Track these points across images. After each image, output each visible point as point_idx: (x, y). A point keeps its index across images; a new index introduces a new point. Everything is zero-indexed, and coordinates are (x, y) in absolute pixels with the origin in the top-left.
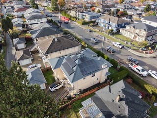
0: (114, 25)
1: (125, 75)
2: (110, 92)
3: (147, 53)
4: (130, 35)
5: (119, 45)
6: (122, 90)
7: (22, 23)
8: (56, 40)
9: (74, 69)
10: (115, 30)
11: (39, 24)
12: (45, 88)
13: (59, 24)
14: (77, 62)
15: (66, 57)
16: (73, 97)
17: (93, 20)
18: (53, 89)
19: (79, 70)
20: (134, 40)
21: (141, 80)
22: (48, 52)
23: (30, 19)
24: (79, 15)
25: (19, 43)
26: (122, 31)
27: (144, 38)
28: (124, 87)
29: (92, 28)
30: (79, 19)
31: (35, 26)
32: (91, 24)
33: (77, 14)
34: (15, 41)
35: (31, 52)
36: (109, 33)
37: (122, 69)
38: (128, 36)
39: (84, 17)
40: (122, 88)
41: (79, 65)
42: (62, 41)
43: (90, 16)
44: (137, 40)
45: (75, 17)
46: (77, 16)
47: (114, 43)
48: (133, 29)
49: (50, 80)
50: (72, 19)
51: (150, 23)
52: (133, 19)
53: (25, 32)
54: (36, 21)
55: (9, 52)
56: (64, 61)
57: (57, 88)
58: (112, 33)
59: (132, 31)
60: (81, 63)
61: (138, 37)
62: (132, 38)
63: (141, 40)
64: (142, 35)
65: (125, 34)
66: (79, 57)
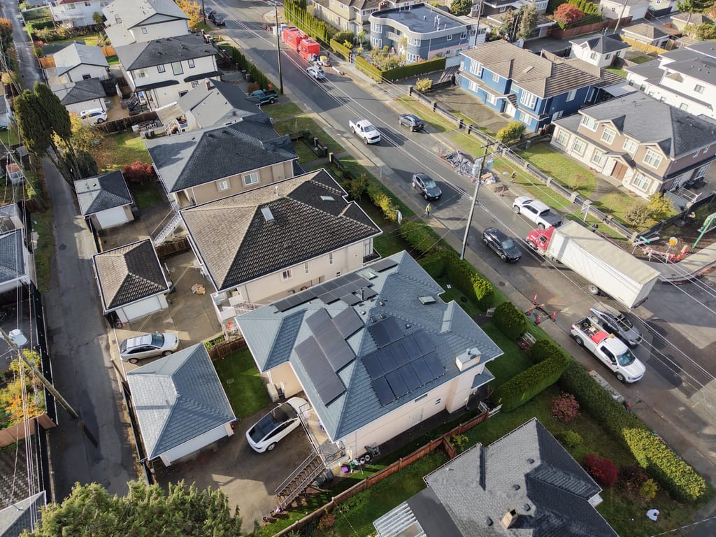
0: (530, 98)
1: (552, 380)
2: (482, 483)
4: (595, 158)
5: (544, 214)
6: (527, 476)
7: (100, 73)
8: (268, 214)
9: (346, 375)
10: (530, 121)
12: (230, 432)
13: (274, 80)
14: (356, 342)
16: (342, 474)
17: (432, 56)
18: (262, 445)
19: (365, 381)
20: (615, 181)
22: (236, 277)
23: (140, 64)
24: (366, 23)
25: (102, 205)
26: (560, 131)
27: (657, 183)
28: (538, 463)
29: (426, 109)
30: (368, 46)
32: (424, 83)
33: (359, 16)
34: (88, 190)
35: (160, 249)
36: (505, 139)
37: (540, 354)
38: (586, 160)
39: (392, 36)
40: (528, 468)
43: (419, 36)
44: (627, 187)
45: (351, 38)
46: (359, 31)
47: (519, 202)
48: (612, 130)
49: (249, 394)
50: (334, 45)
51: (698, 88)
52: (622, 54)
53: (118, 129)
54: (168, 72)
55: (63, 247)
56: (305, 333)
57: (277, 438)
58: (519, 142)
59: (609, 143)
60: (372, 347)
61: (630, 172)
62: (607, 172)
64: (650, 165)
65: (575, 147)
66: (365, 318)
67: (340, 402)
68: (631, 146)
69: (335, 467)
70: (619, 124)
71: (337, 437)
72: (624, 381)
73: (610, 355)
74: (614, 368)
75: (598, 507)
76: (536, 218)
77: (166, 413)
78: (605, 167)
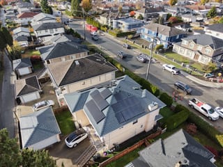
0: (164, 38)
1: (185, 119)
2: (164, 152)
3: (215, 81)
4: (188, 54)
5: (173, 68)
6: (183, 149)
7: (28, 34)
8: (77, 63)
9: (105, 112)
10: (165, 44)
11: (53, 36)
12: (59, 140)
13: (83, 37)
14: (109, 100)
15: (92, 91)
17: (132, 30)
18: (71, 144)
19: (113, 114)
20: (195, 60)
21: (210, 126)
23: (40, 29)
24: (112, 23)
25: (21, 66)
26: (175, 46)
27: (210, 59)
28: (186, 144)
29: (131, 42)
30: (112, 29)
31: (46, 40)
32: (130, 36)
33: (109, 21)
34: (16, 63)
35: (40, 80)
36: (158, 49)
37: (179, 109)
38: (185, 55)
39: (120, 25)
40: (183, 146)
41: (113, 106)
42: (86, 64)
43: (128, 24)
44: (200, 62)
45: (107, 26)
46: (109, 25)
47: (164, 65)
48: (193, 44)
49: (68, 126)
50: (102, 28)
51: (217, 35)
52: (191, 29)
53: (31, 49)
54: (49, 32)
55: (6, 81)
56: (89, 98)
57: (78, 141)
58: (161, 50)
59: (192, 48)
60: (115, 101)
61: (200, 56)
62: (192, 58)
63: (205, 61)
64: (207, 53)
65: (181, 51)
66: (112, 92)
67: (103, 122)
68: (200, 48)
69: (101, 152)
70: (195, 41)
71: (102, 135)
72: (212, 120)
73: (205, 110)
74: (207, 115)
75: (215, 163)
76: (171, 70)
77: (32, 130)
78: (191, 56)
